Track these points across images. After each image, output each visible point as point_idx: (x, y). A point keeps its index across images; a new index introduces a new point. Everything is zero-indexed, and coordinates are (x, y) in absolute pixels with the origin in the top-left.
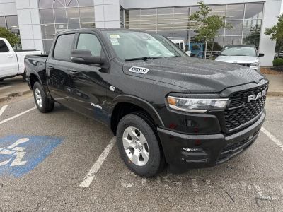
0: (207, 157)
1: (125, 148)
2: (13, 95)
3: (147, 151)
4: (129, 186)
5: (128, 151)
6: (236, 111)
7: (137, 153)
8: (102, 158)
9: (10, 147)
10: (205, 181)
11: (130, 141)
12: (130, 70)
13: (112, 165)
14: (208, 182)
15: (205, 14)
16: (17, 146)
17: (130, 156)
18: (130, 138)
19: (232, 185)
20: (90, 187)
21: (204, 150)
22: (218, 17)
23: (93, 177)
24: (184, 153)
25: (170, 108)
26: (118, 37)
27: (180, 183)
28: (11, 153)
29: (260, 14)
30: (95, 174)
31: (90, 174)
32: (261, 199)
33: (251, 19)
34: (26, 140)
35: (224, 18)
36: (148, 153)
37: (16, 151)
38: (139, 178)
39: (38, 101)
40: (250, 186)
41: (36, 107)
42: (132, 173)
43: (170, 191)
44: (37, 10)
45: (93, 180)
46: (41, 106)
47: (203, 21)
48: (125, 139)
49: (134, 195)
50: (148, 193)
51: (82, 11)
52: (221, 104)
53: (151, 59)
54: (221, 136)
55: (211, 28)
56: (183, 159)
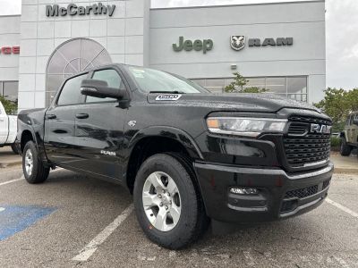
0: (266, 202)
1: (145, 208)
3: (178, 205)
4: (150, 259)
5: (149, 212)
7: (163, 212)
8: (110, 229)
10: (263, 254)
11: (152, 196)
12: (157, 99)
15: (241, 85)
17: (152, 219)
18: (153, 191)
19: (304, 258)
20: (89, 260)
22: (257, 89)
23: (94, 250)
24: (231, 196)
25: (211, 133)
26: (143, 71)
27: (226, 256)
29: (304, 90)
30: (98, 246)
35: (264, 90)
36: (180, 208)
38: (164, 251)
39: (27, 168)
40: (329, 258)
41: (23, 177)
43: (213, 265)
44: (44, 76)
45: (95, 253)
46: (30, 174)
48: (146, 194)
56: (230, 206)
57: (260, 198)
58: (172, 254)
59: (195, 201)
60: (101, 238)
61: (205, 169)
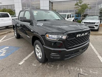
0: (60, 57)
1: (36, 52)
2: (9, 32)
4: (35, 65)
6: (71, 40)
7: (39, 54)
8: (30, 55)
9: (2, 50)
10: (62, 66)
11: (37, 50)
12: (37, 24)
13: (32, 58)
14: (64, 66)
15: (80, 3)
16: (4, 49)
17: (37, 55)
19: (72, 68)
20: (22, 65)
21: (58, 54)
22: (86, 4)
23: (24, 62)
24: (51, 55)
25: (47, 38)
26: (37, 12)
27: (53, 66)
28: (1, 51)
30: (25, 60)
31: (23, 60)
32: (81, 74)
33: (100, 5)
34: (8, 47)
35: (88, 5)
37: (3, 51)
38: (39, 63)
40: (78, 69)
42: (38, 61)
43: (48, 68)
44: (21, 3)
46: (16, 36)
47: (80, 6)
48: (36, 49)
49: (35, 69)
50: (40, 68)
51: (36, 3)
52: (64, 37)
53: (47, 20)
54: (65, 49)
55: (83, 8)
56: (51, 57)
57: (58, 55)
58: (41, 64)
59: (44, 54)
60: (27, 58)
61: (46, 48)
